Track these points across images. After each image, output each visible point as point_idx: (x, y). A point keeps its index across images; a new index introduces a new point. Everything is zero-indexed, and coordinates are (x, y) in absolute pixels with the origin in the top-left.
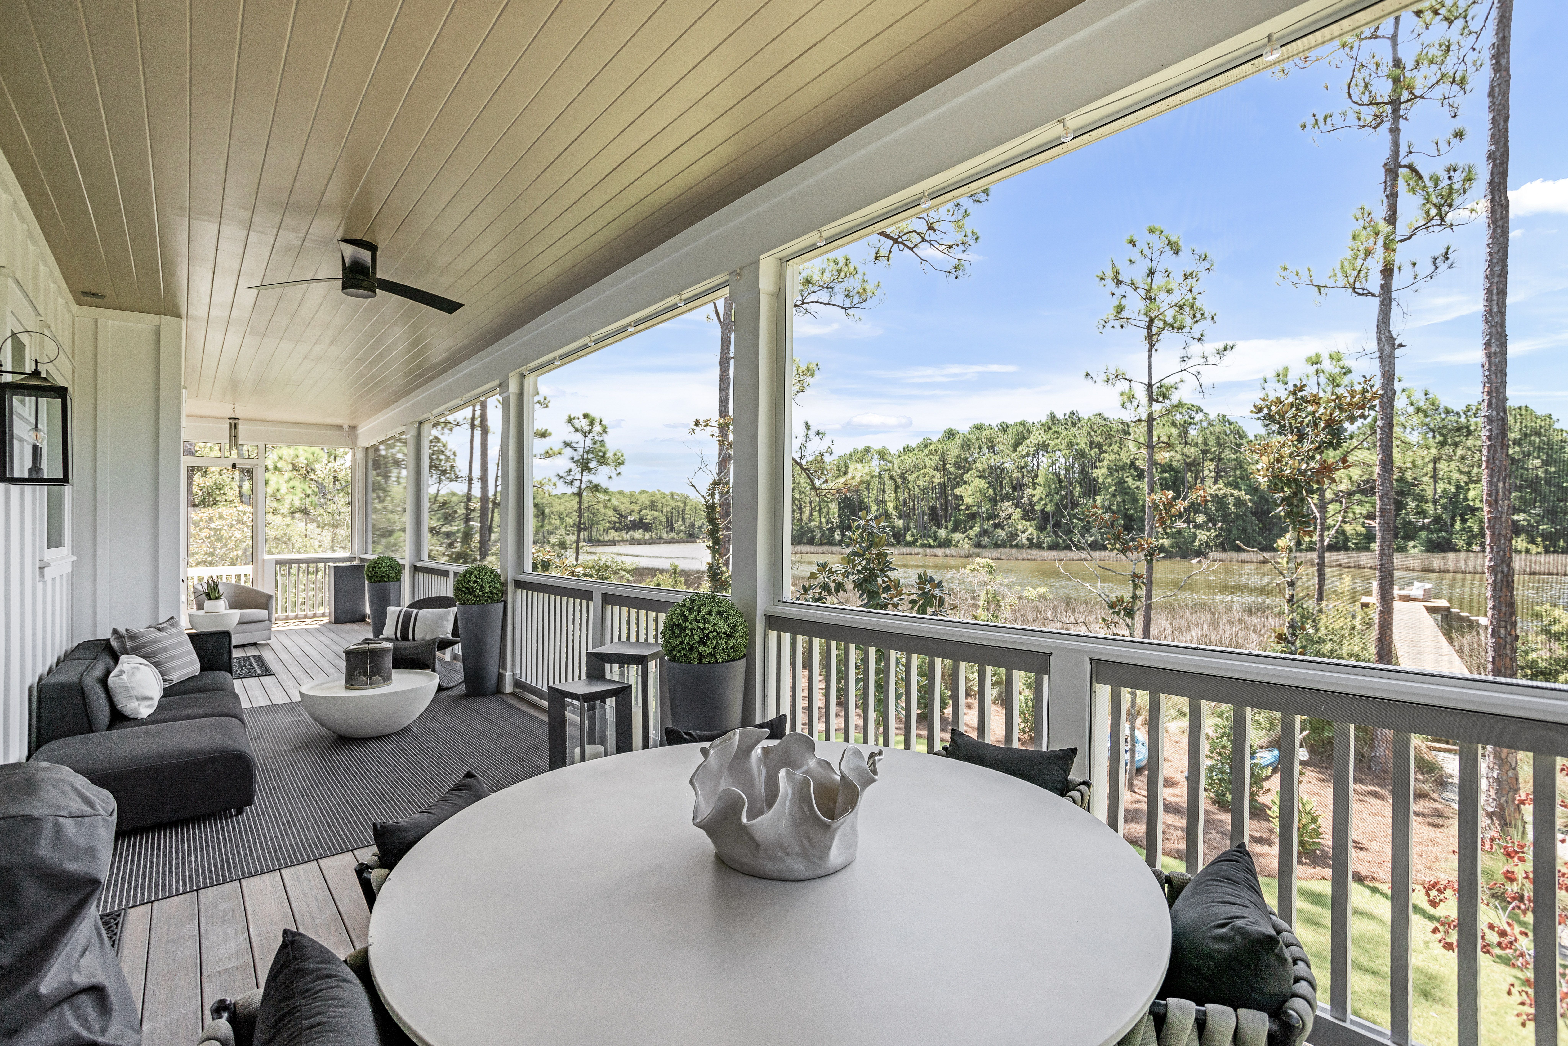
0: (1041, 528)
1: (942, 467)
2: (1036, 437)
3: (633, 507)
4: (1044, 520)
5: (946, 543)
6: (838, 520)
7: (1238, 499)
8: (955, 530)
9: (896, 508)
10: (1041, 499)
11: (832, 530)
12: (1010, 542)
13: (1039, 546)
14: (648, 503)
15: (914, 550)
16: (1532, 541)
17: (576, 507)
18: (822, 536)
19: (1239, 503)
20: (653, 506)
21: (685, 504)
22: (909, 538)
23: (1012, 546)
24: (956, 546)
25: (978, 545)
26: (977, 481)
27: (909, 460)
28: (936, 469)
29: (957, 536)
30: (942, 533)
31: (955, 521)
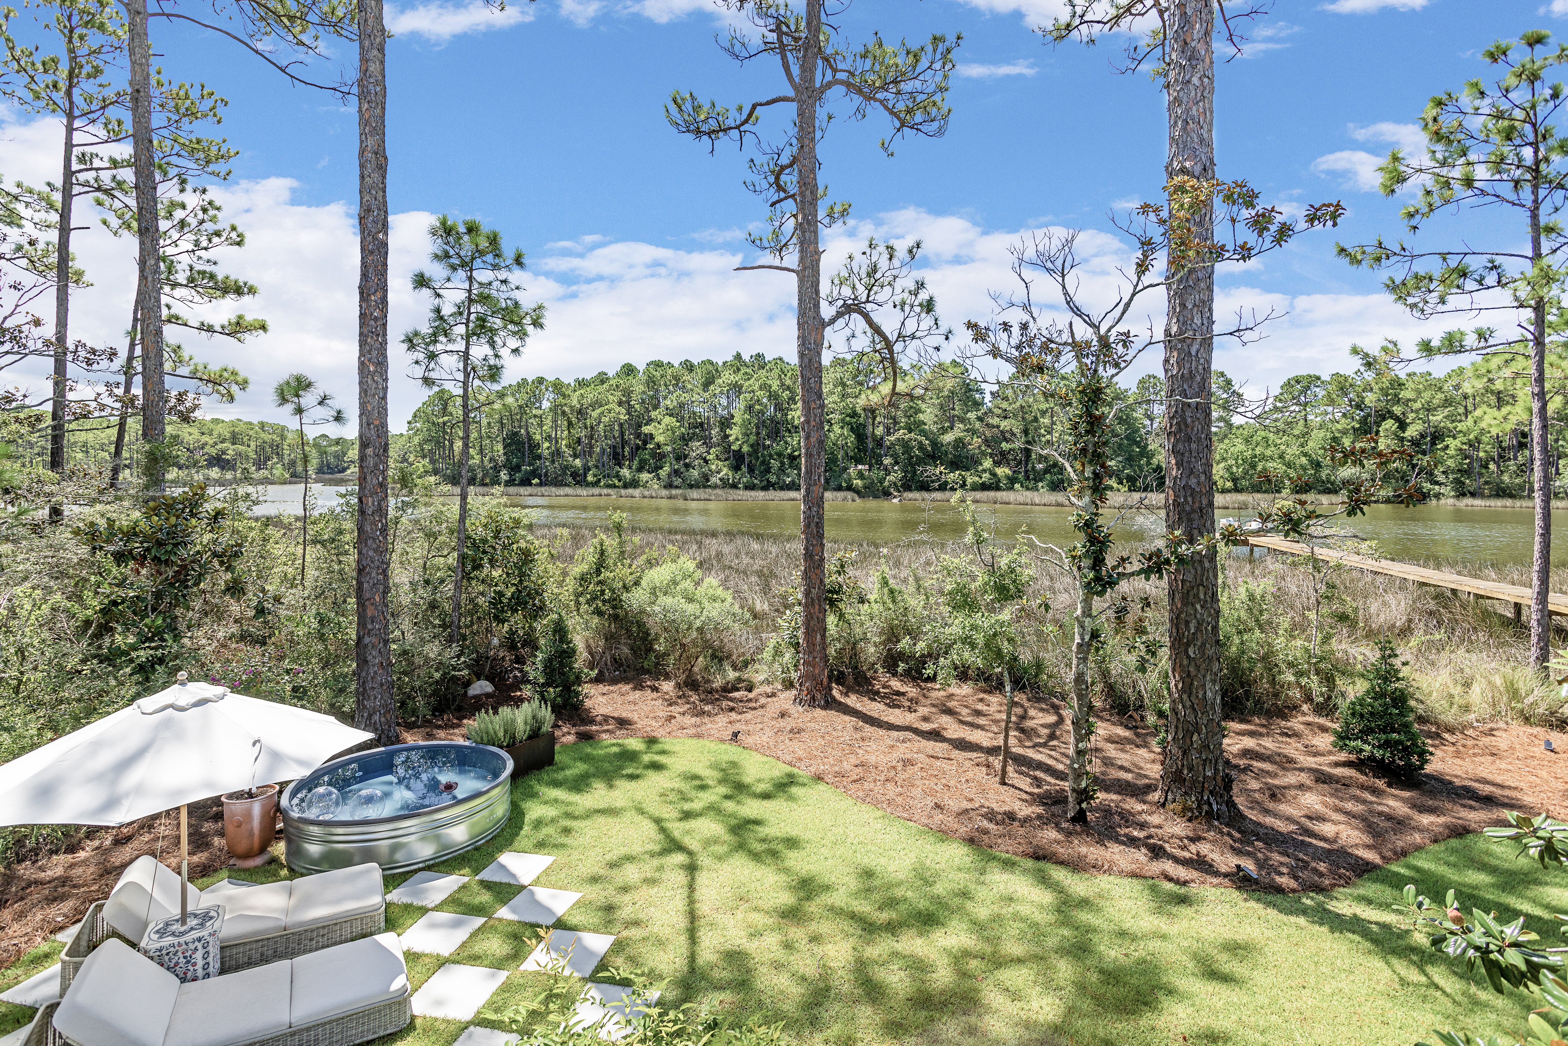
0: (736, 468)
1: (625, 403)
2: (728, 377)
3: (205, 438)
4: (737, 460)
5: (634, 484)
6: (503, 458)
7: (920, 443)
8: (640, 469)
9: (569, 446)
10: (737, 439)
11: (496, 469)
12: (704, 482)
13: (734, 486)
14: (228, 435)
15: (596, 491)
16: (1121, 483)
17: (114, 438)
18: (484, 476)
19: (921, 447)
20: (235, 439)
21: (283, 437)
22: (590, 478)
23: (705, 487)
24: (644, 486)
25: (669, 486)
26: (667, 420)
27: (590, 395)
28: (620, 404)
29: (645, 476)
30: (625, 472)
31: (641, 461)
